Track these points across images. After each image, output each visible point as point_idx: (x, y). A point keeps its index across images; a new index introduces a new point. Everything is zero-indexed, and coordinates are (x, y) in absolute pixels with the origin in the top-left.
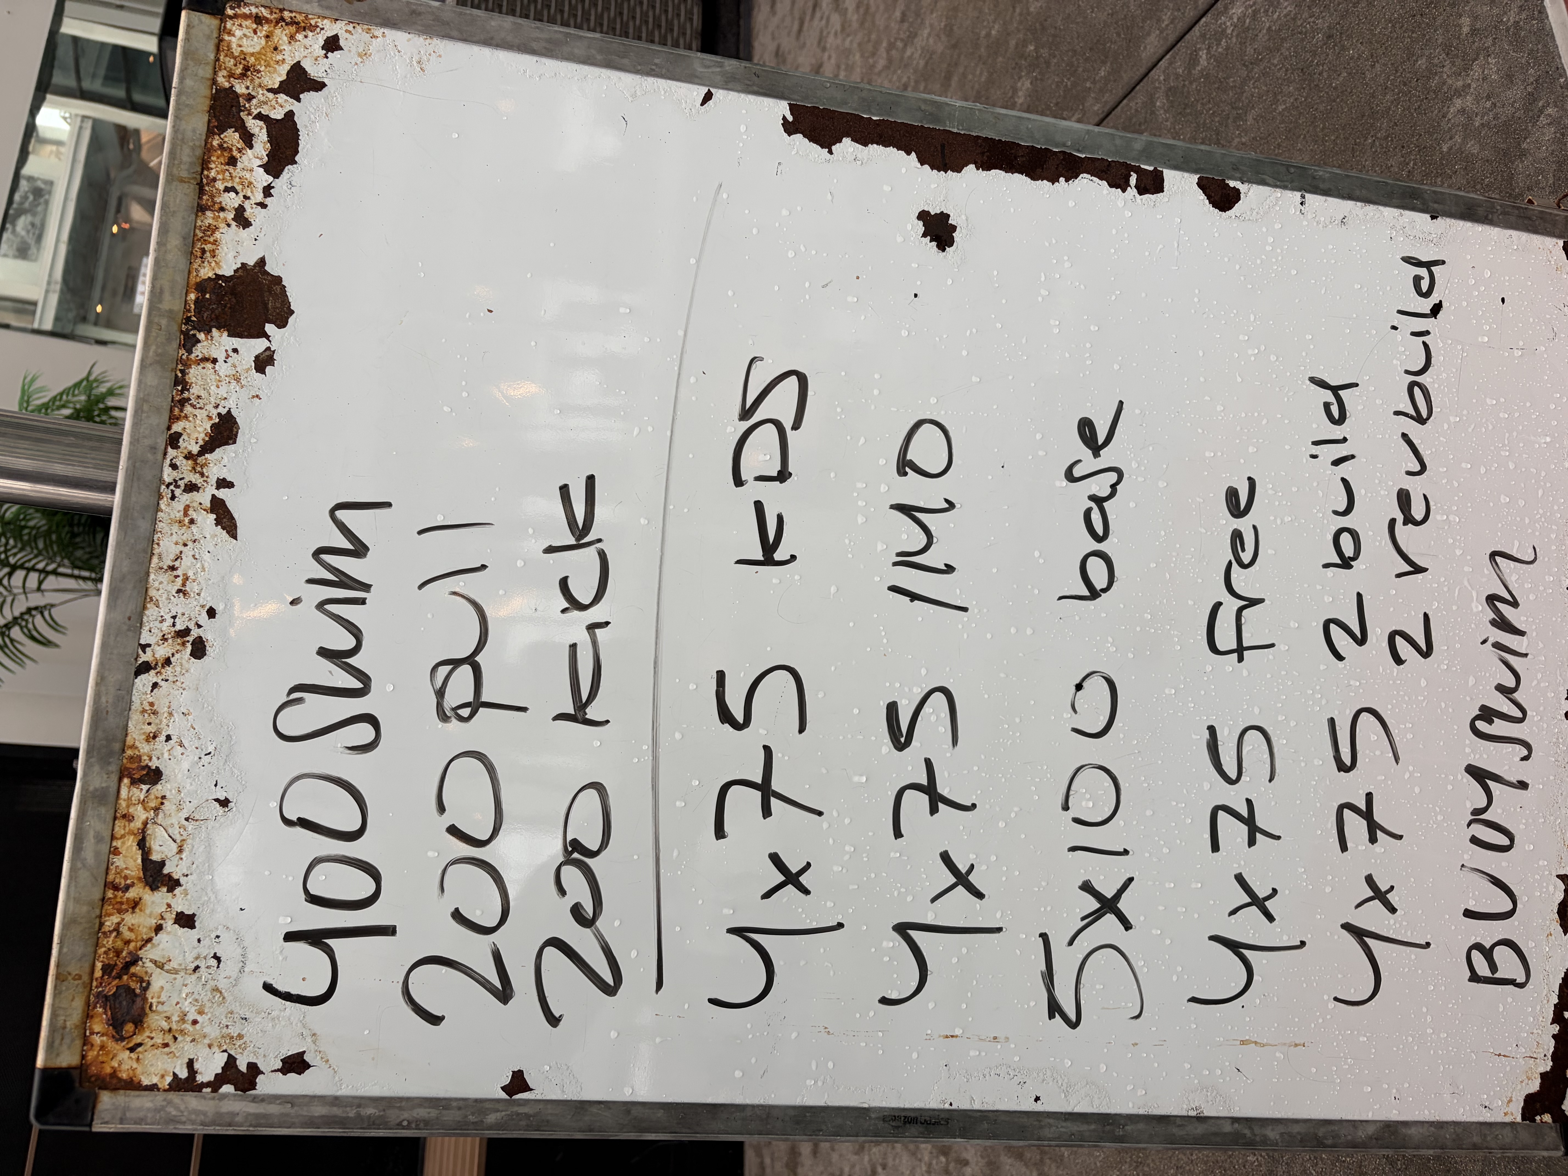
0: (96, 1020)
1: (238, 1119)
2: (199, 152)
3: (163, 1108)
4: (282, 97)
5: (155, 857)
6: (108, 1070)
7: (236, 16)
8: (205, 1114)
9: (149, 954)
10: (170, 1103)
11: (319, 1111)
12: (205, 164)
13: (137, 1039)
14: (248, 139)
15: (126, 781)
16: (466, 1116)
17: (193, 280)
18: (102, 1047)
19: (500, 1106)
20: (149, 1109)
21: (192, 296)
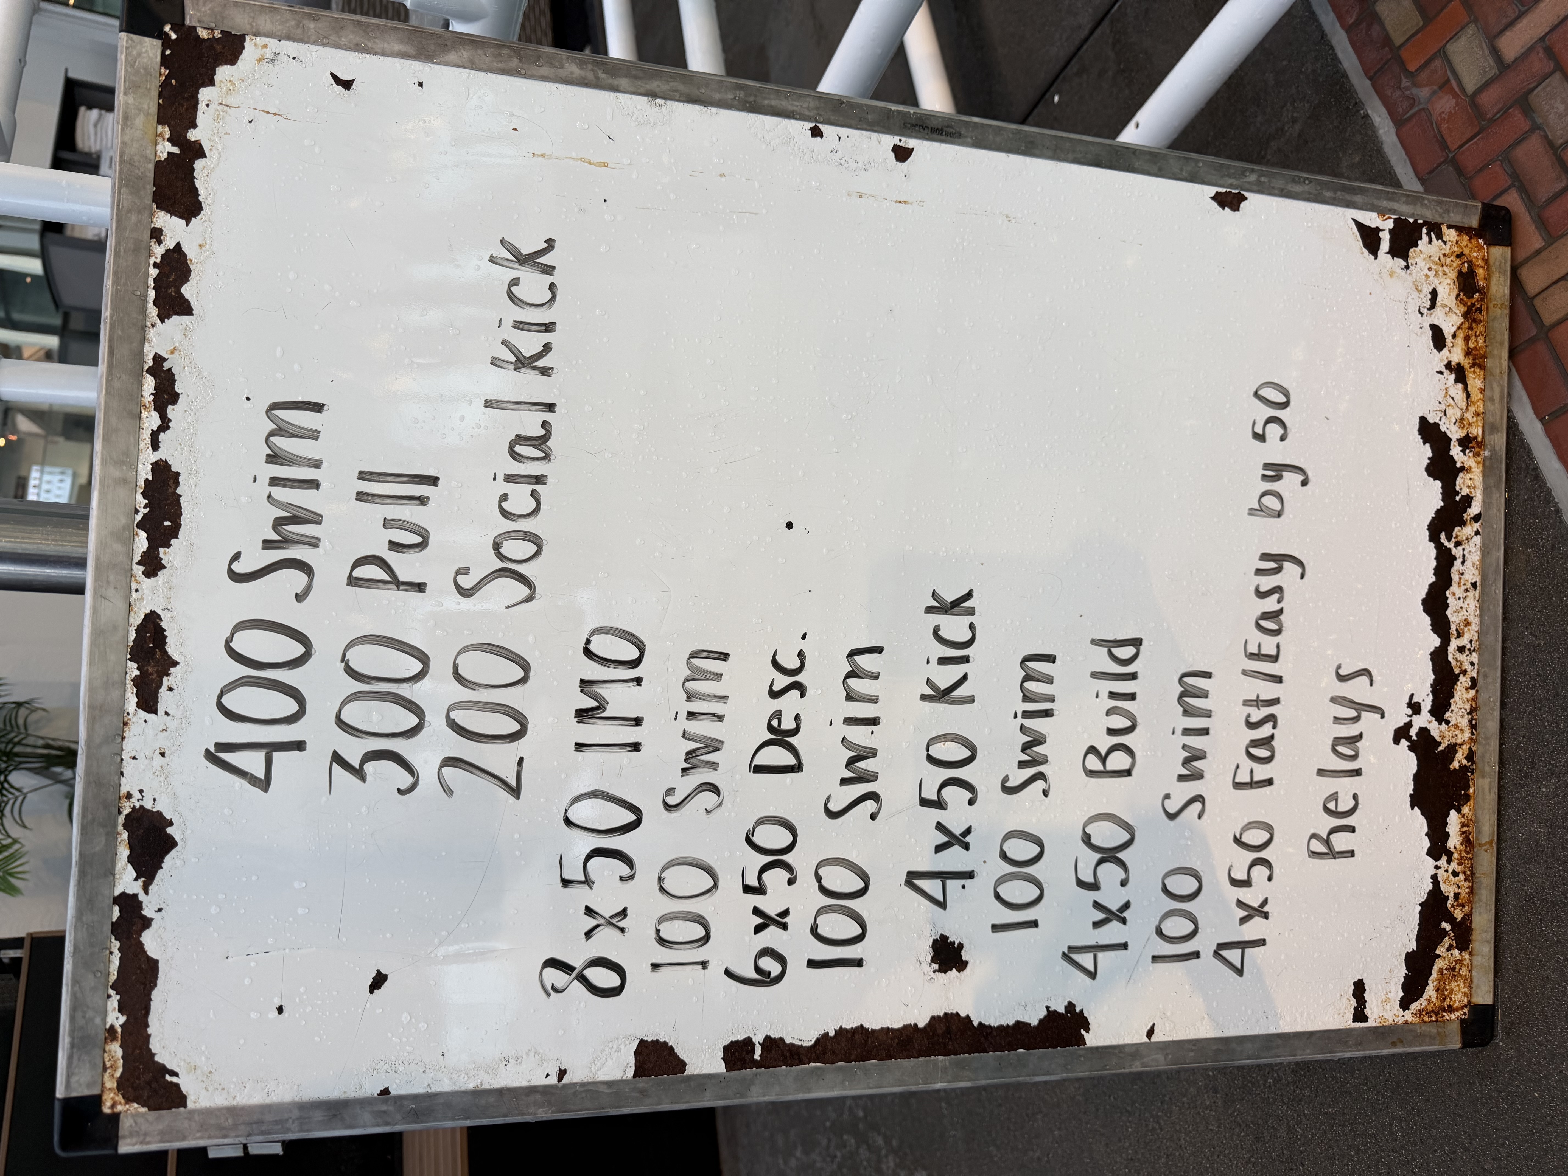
0: (1483, 276)
1: (1404, 199)
2: (1477, 898)
3: (1445, 212)
5: (1460, 386)
6: (1473, 240)
7: (1462, 1008)
9: (1459, 319)
10: (1441, 215)
13: (1459, 261)
16: (1269, 181)
17: (1471, 803)
18: (1478, 257)
20: (1452, 212)
21: (1471, 791)
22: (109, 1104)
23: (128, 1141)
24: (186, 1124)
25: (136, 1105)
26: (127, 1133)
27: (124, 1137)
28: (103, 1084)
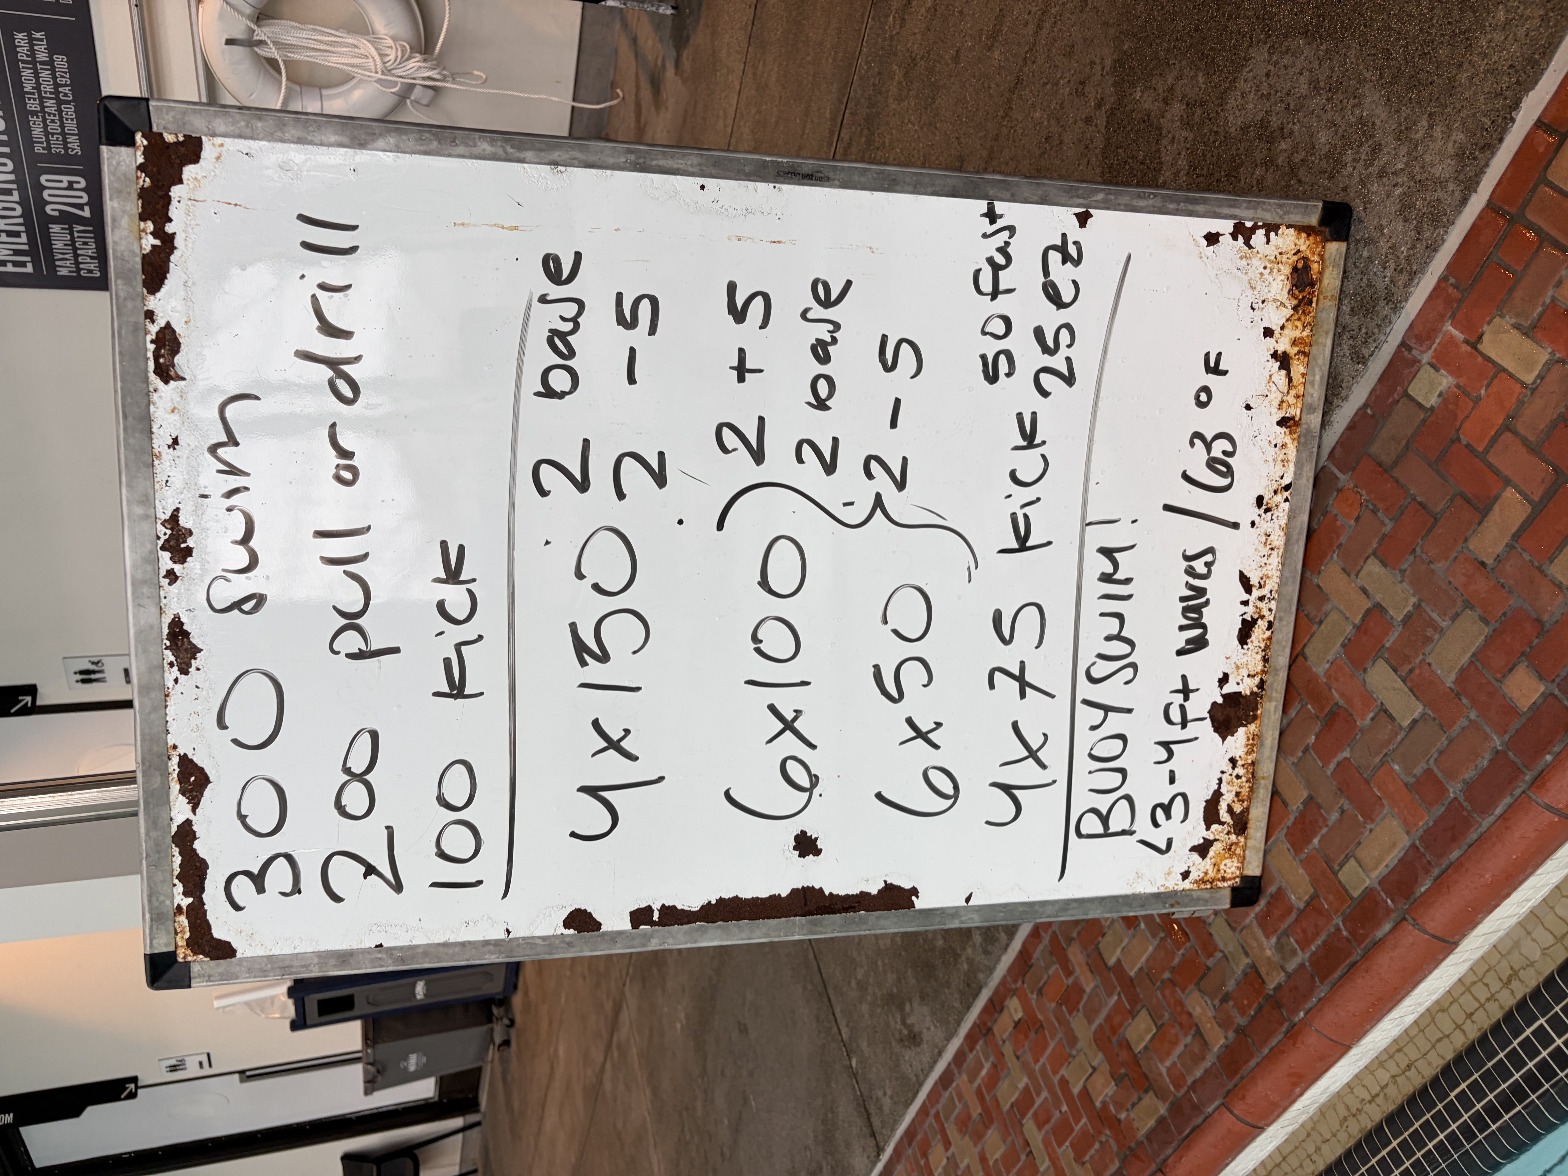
0: (1316, 271)
1: (1245, 205)
2: (1255, 795)
3: (1285, 214)
4: (1211, 838)
5: (1283, 372)
6: (1311, 238)
7: (1234, 878)
8: (1263, 210)
9: (1289, 312)
10: (1281, 217)
11: (1200, 208)
12: (1251, 789)
13: (1295, 258)
14: (1230, 810)
15: (1297, 419)
16: (1115, 199)
17: (1258, 722)
18: (1314, 253)
19: (1094, 204)
20: (1292, 213)
21: (1259, 712)
22: (182, 956)
23: (198, 980)
24: (238, 968)
25: (201, 956)
26: (196, 975)
27: (195, 978)
28: (176, 943)
